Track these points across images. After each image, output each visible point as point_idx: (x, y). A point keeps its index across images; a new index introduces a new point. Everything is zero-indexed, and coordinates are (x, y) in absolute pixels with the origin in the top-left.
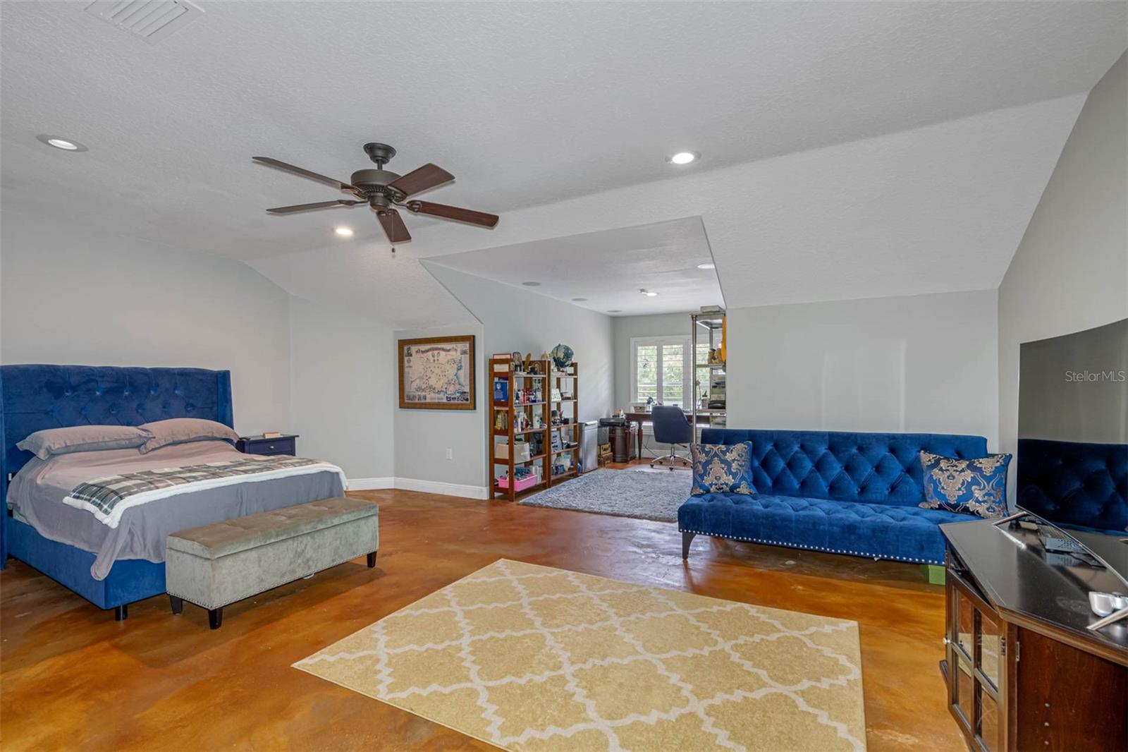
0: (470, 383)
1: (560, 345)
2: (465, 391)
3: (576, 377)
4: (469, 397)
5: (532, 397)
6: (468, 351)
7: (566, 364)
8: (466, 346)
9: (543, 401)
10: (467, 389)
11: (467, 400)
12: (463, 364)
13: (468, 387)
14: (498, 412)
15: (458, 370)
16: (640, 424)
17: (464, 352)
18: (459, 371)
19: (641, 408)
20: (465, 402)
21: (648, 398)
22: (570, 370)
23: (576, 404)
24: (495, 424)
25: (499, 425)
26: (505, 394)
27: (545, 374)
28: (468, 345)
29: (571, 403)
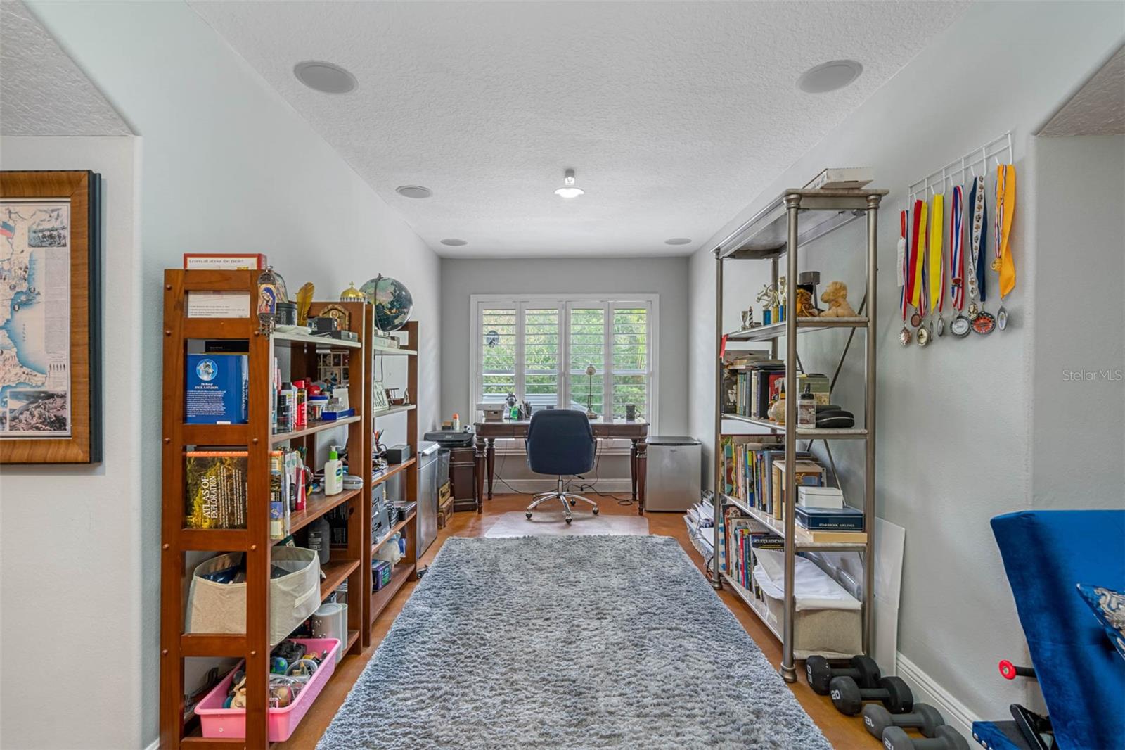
0: (74, 362)
1: (380, 277)
2: (49, 388)
3: (414, 353)
4: (67, 414)
5: (322, 405)
6: (67, 233)
7: (397, 322)
8: (59, 214)
9: (352, 413)
10: (60, 382)
11: (60, 423)
12: (40, 284)
13: (66, 373)
14: (203, 464)
15: (16, 305)
16: (491, 441)
17: (48, 239)
18: (24, 315)
19: (496, 412)
20: (47, 432)
21: (507, 395)
22: (404, 337)
23: (412, 415)
24: (188, 509)
25: (205, 514)
26: (231, 403)
27: (360, 340)
28: (65, 209)
29: (402, 414)
